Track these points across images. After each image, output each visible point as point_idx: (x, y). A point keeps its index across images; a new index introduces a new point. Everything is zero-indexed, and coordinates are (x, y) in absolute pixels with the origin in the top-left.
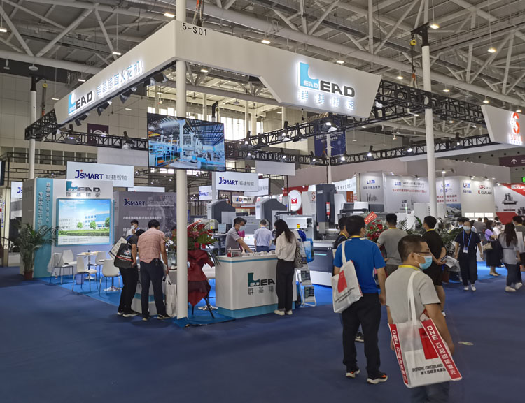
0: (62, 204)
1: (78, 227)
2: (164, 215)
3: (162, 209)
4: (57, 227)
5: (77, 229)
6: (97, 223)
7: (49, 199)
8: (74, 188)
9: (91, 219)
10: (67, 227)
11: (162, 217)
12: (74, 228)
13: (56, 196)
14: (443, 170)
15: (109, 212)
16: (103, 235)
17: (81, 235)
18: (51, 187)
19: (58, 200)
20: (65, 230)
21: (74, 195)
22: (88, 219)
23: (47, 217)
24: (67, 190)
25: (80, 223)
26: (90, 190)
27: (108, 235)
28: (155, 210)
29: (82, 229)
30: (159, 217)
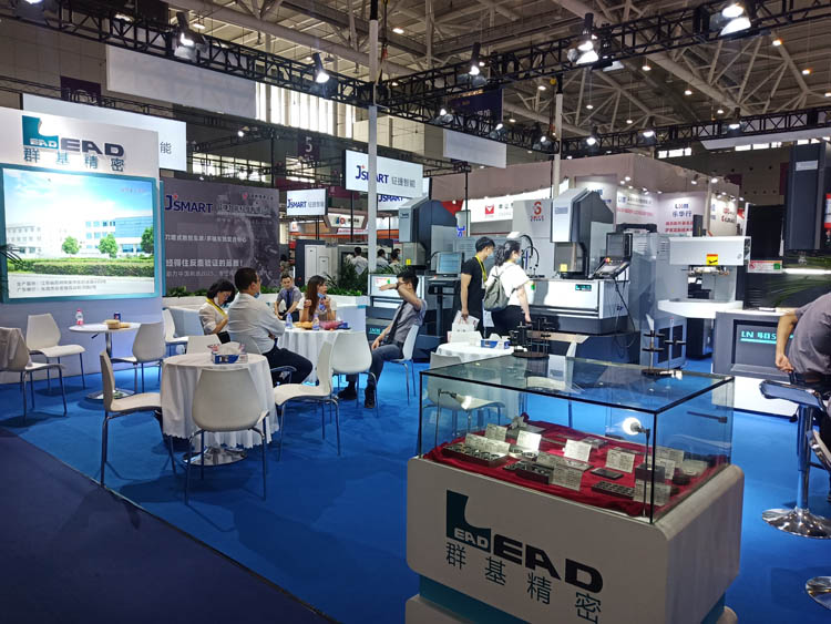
0: (13, 180)
1: (66, 249)
2: (251, 235)
3: (248, 222)
5: (64, 255)
6: (119, 241)
8: (46, 139)
9: (102, 229)
10: (32, 250)
11: (248, 239)
12: (52, 252)
15: (150, 213)
16: (137, 272)
17: (76, 273)
20: (26, 257)
22: (93, 230)
24: (26, 142)
25: (70, 240)
26: (95, 148)
27: (149, 272)
28: (232, 223)
29: (77, 256)
30: (241, 239)
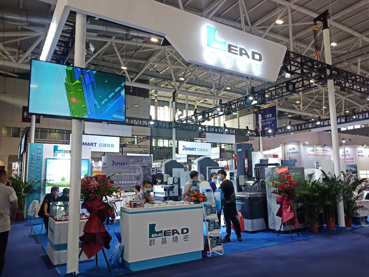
0: (50, 162)
1: (62, 180)
2: (142, 172)
3: (141, 168)
4: (45, 180)
5: (61, 181)
7: (39, 159)
8: (59, 151)
10: (53, 180)
11: (141, 174)
12: (58, 181)
13: (45, 156)
14: (344, 139)
15: (87, 169)
18: (41, 149)
19: (46, 159)
20: (51, 182)
21: (59, 155)
23: (38, 172)
24: (54, 152)
25: (64, 178)
28: (135, 168)
29: (65, 182)
30: (138, 174)
